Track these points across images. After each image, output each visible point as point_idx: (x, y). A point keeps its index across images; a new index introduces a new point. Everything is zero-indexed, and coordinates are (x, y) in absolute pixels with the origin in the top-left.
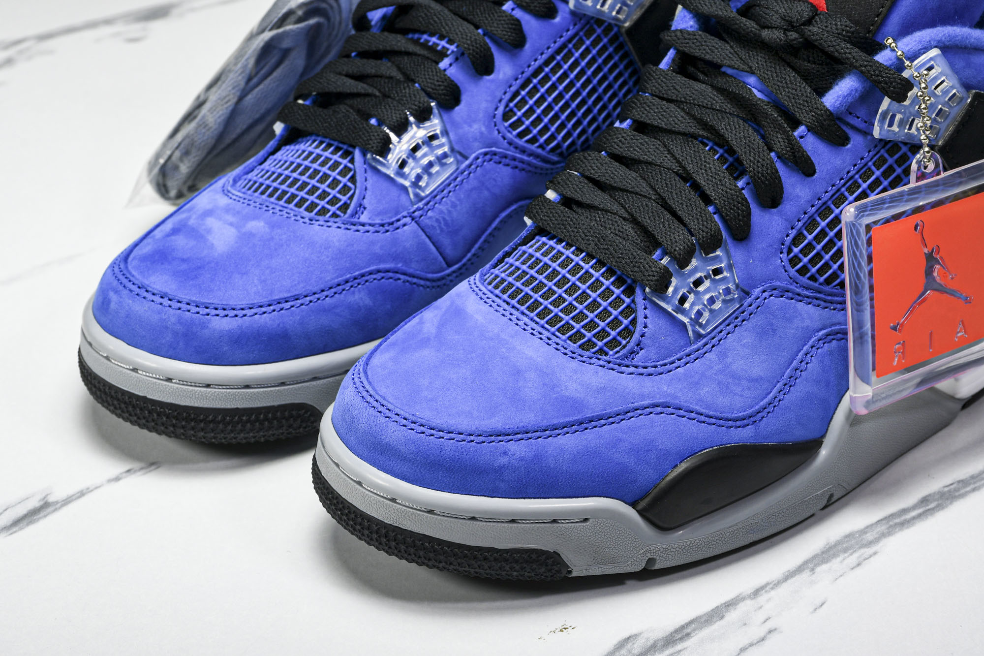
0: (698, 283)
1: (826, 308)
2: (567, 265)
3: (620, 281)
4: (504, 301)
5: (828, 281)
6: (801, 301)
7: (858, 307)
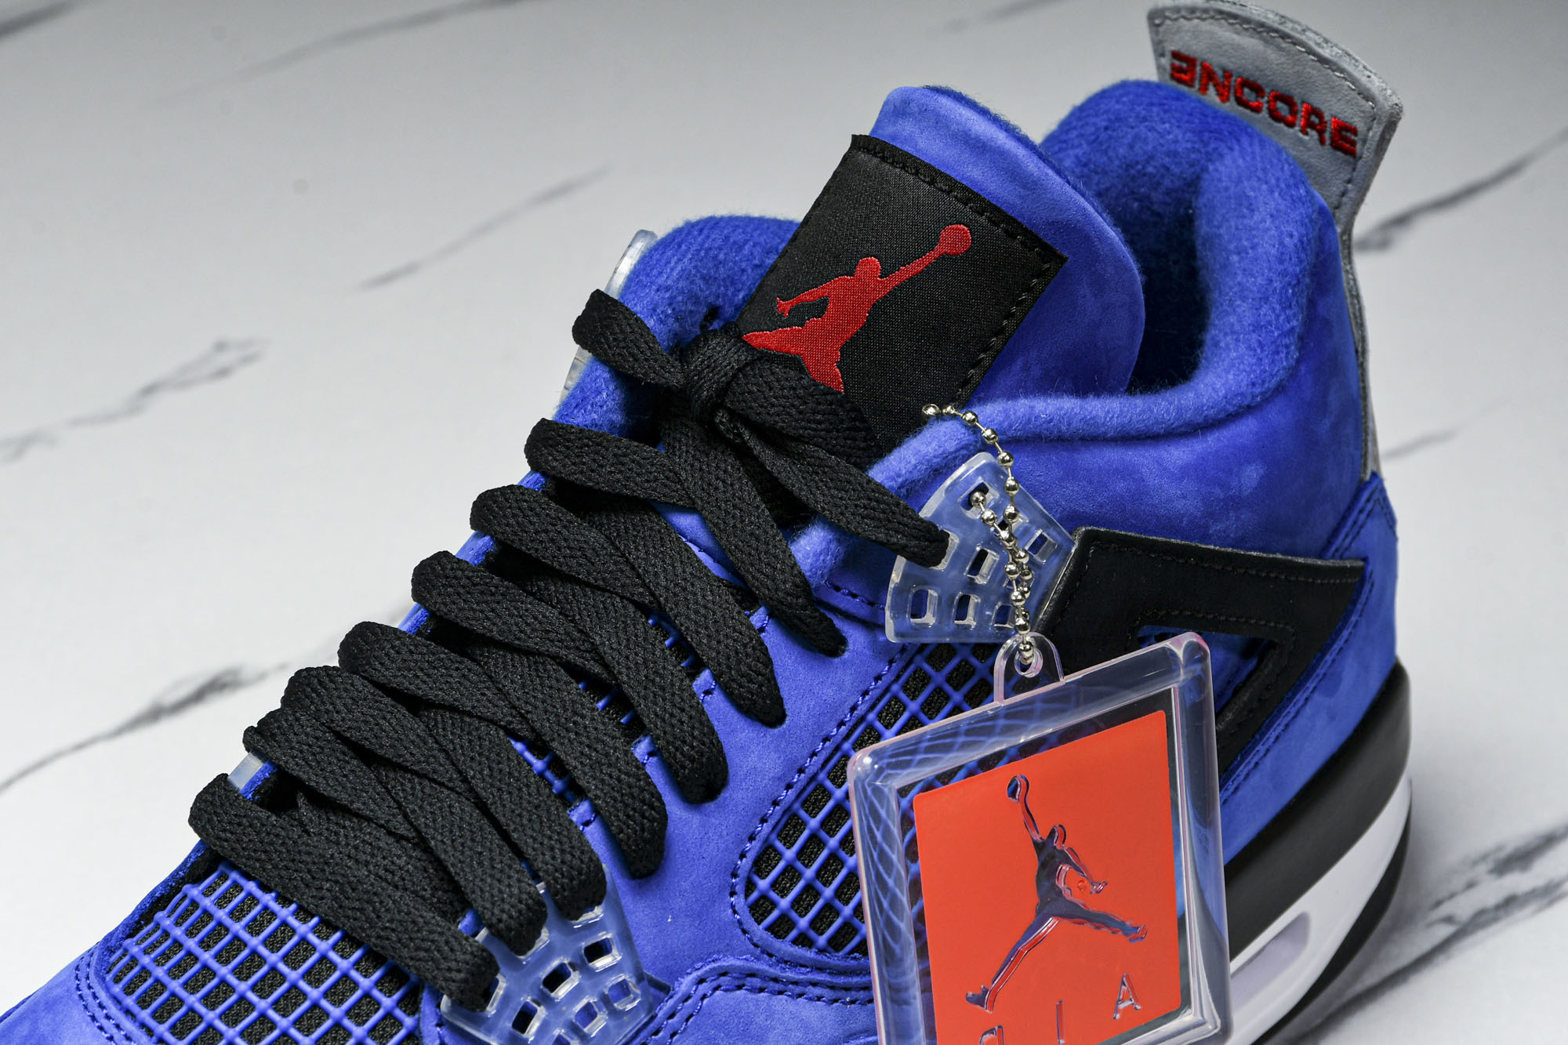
0: (556, 978)
1: (836, 1001)
2: (283, 943)
3: (394, 978)
4: (143, 1025)
5: (835, 943)
6: (780, 993)
7: (896, 996)
